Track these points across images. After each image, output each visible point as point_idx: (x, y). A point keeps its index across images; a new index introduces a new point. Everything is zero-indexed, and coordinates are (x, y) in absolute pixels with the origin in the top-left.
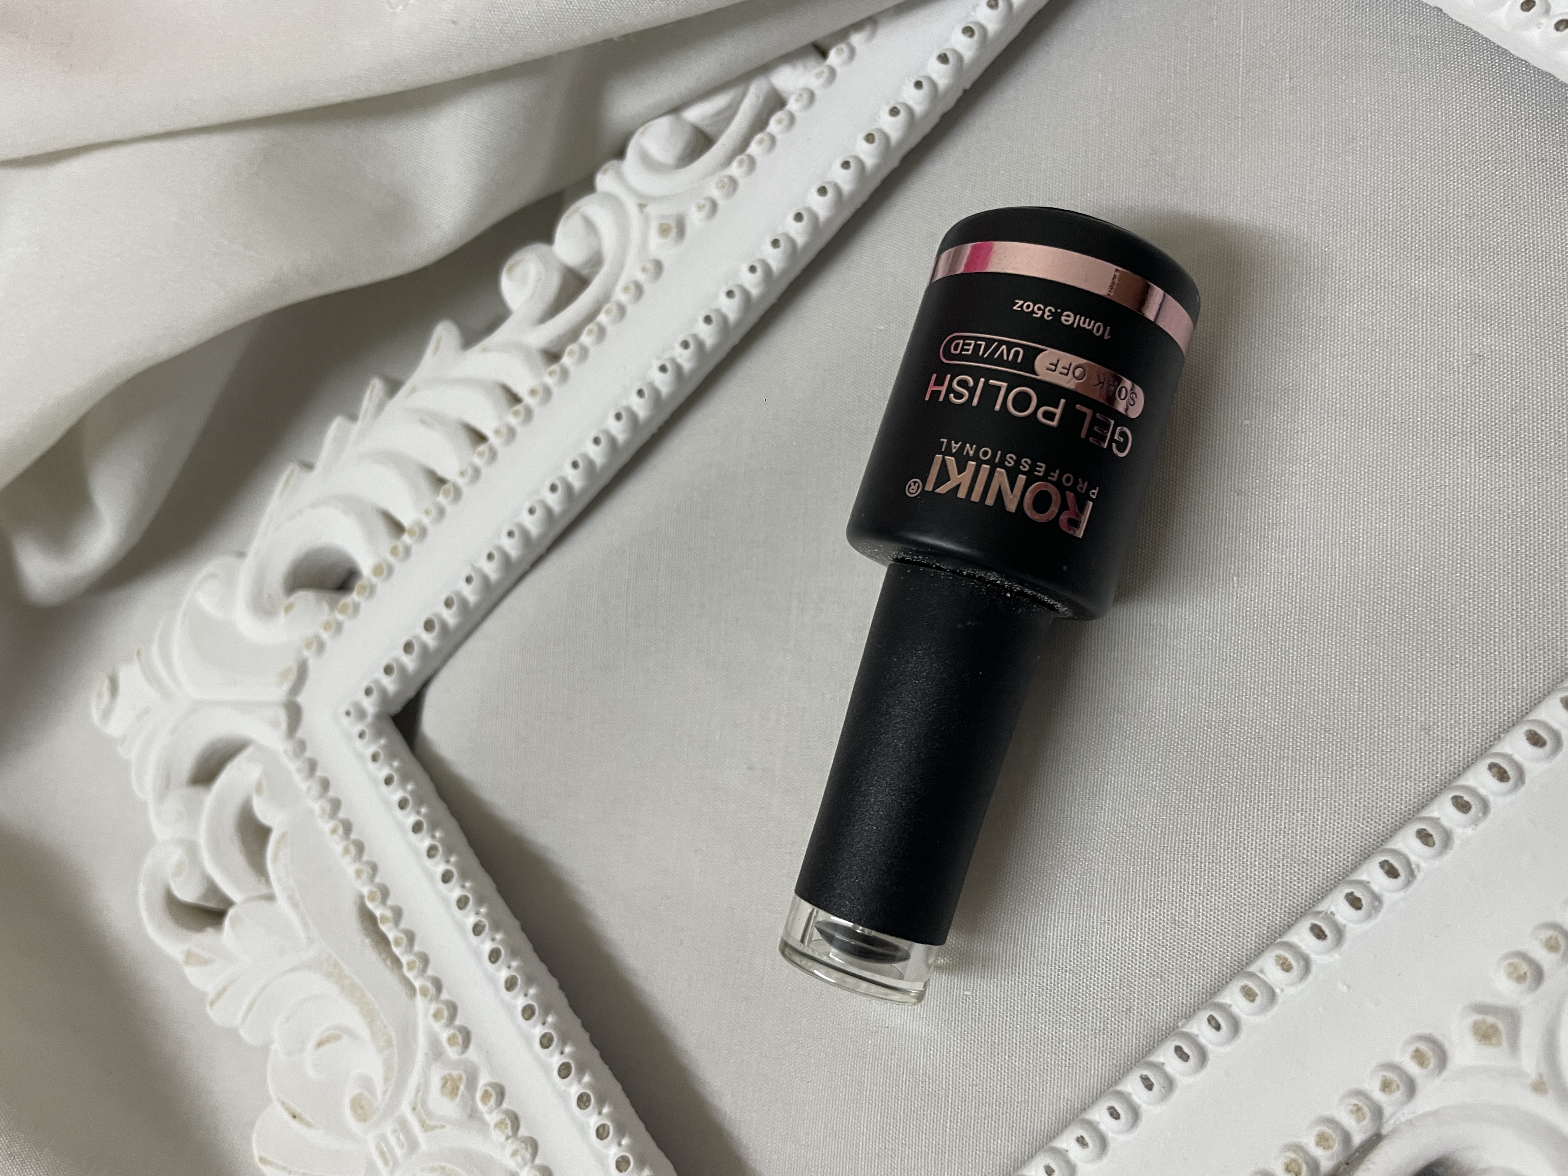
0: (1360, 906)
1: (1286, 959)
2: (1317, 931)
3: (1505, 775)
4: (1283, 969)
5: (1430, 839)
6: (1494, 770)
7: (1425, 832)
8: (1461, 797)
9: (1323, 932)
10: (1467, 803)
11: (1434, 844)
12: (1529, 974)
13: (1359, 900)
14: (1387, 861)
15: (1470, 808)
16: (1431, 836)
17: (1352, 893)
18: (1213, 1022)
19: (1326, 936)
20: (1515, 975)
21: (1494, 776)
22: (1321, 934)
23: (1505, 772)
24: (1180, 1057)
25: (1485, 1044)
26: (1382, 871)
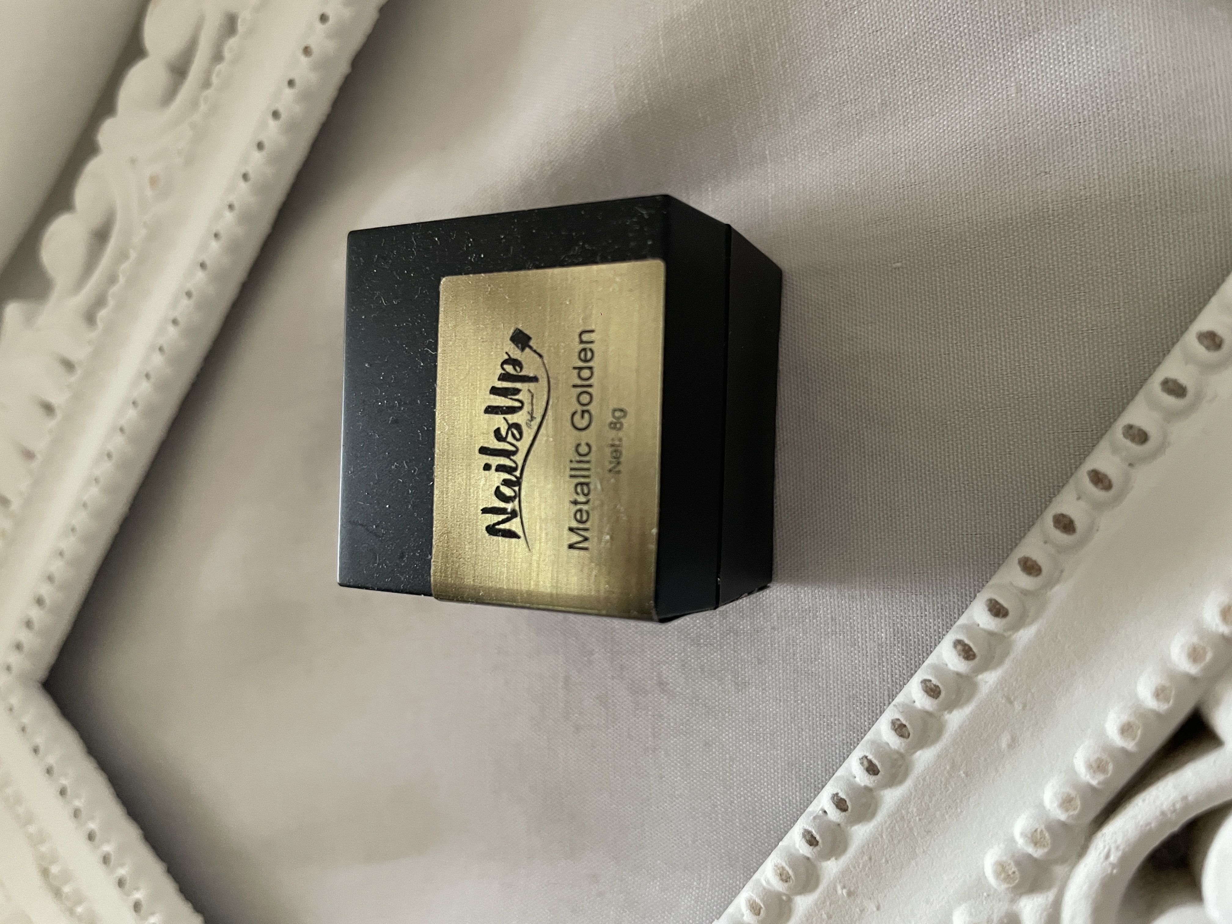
0: (845, 807)
1: (783, 868)
2: (808, 837)
3: (971, 653)
4: (782, 880)
5: (904, 729)
6: (959, 647)
7: (898, 723)
8: (930, 681)
9: (815, 838)
11: (909, 734)
12: (1017, 873)
13: (842, 801)
14: (866, 757)
16: (905, 726)
17: (837, 794)
19: (817, 842)
20: (1003, 875)
22: (813, 840)
23: (970, 649)
26: (862, 768)
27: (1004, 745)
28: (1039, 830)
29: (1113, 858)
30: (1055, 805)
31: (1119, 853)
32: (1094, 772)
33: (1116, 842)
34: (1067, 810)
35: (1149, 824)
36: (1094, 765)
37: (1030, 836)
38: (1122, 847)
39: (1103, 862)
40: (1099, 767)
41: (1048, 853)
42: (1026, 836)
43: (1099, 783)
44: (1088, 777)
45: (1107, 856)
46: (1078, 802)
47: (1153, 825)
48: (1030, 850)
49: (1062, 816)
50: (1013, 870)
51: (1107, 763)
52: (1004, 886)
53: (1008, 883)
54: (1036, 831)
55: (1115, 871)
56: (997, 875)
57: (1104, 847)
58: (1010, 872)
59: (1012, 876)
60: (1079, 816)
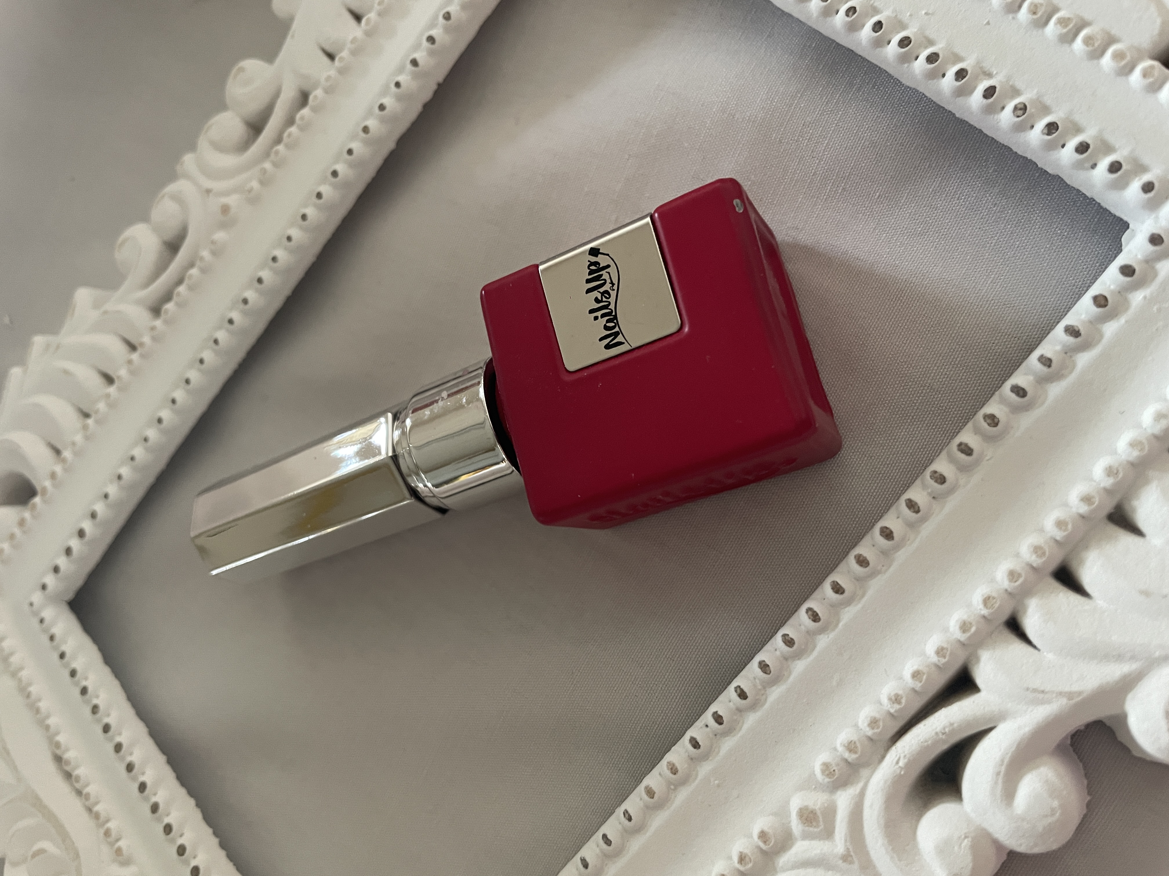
0: (723, 722)
1: (673, 765)
2: (694, 742)
3: (818, 617)
4: (672, 773)
5: (767, 668)
6: (810, 613)
7: (764, 663)
8: (788, 635)
9: (698, 743)
10: (792, 639)
11: (770, 672)
12: (836, 771)
13: (721, 717)
14: (739, 687)
15: (794, 643)
16: (768, 666)
17: (717, 712)
18: (627, 816)
19: (700, 746)
20: (827, 772)
21: (810, 618)
22: (696, 745)
23: (817, 614)
24: (605, 843)
25: (808, 826)
26: (736, 694)
27: (834, 683)
28: (853, 743)
29: (901, 764)
30: (866, 724)
31: (906, 760)
32: (893, 703)
33: (904, 752)
34: (873, 729)
35: (926, 741)
36: (893, 698)
37: (846, 745)
38: (908, 756)
39: (895, 766)
40: (896, 700)
41: (857, 759)
42: (844, 746)
43: (896, 711)
44: (889, 706)
45: (897, 763)
46: (881, 724)
47: (930, 742)
48: (847, 755)
49: (870, 733)
50: (834, 768)
51: (902, 698)
52: (827, 780)
53: (830, 778)
54: (851, 741)
55: (902, 773)
56: (823, 772)
57: (896, 755)
58: (832, 770)
59: (833, 773)
60: (880, 734)
